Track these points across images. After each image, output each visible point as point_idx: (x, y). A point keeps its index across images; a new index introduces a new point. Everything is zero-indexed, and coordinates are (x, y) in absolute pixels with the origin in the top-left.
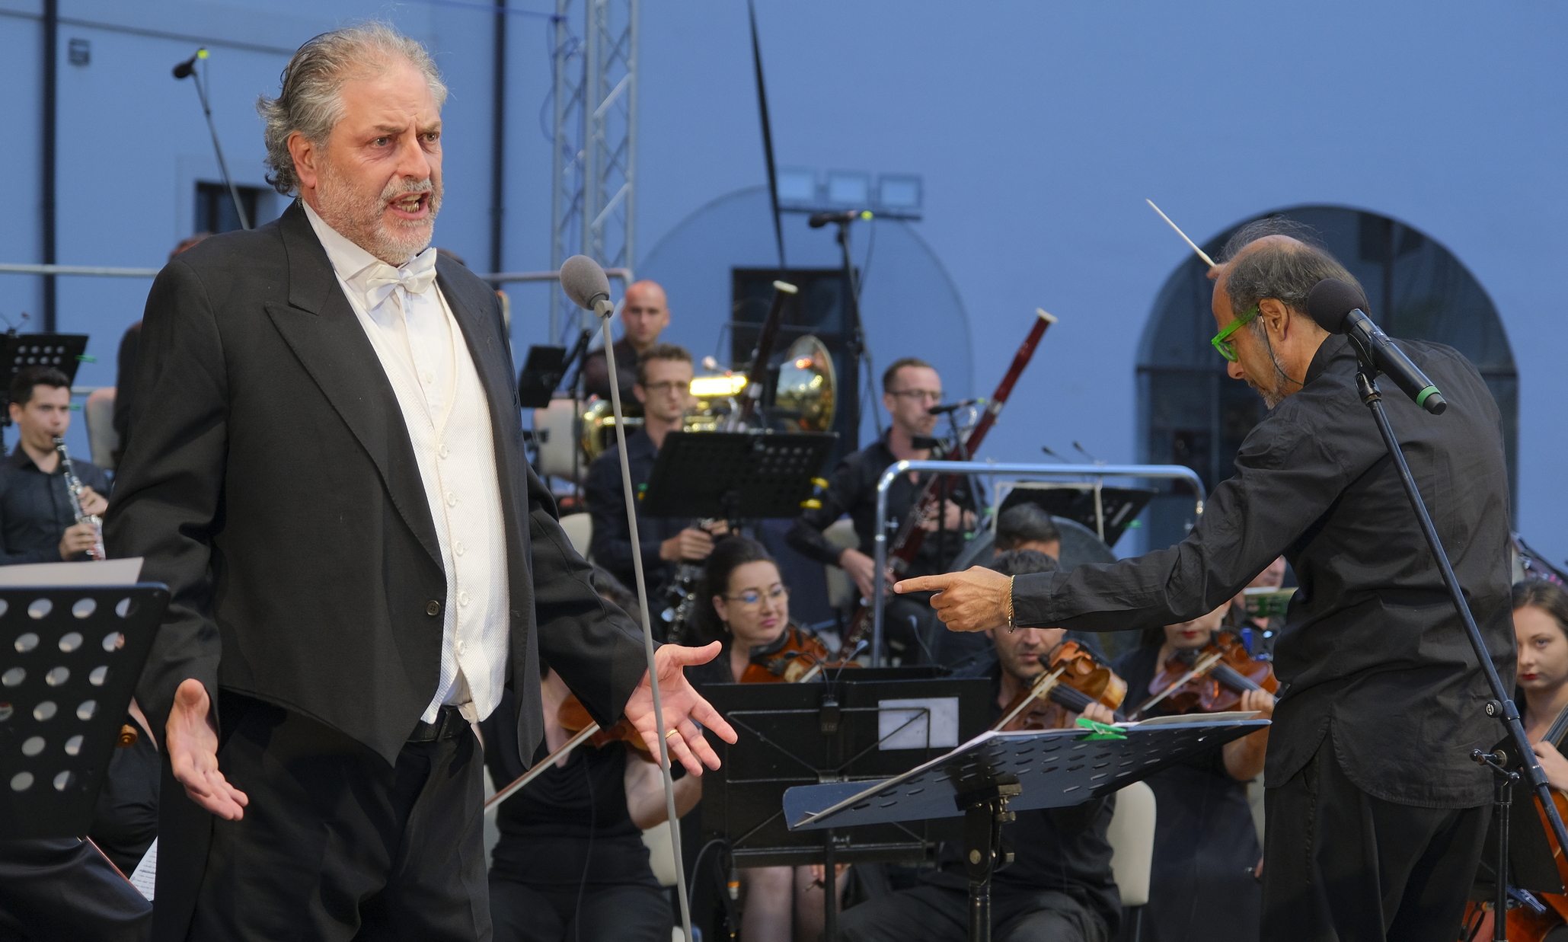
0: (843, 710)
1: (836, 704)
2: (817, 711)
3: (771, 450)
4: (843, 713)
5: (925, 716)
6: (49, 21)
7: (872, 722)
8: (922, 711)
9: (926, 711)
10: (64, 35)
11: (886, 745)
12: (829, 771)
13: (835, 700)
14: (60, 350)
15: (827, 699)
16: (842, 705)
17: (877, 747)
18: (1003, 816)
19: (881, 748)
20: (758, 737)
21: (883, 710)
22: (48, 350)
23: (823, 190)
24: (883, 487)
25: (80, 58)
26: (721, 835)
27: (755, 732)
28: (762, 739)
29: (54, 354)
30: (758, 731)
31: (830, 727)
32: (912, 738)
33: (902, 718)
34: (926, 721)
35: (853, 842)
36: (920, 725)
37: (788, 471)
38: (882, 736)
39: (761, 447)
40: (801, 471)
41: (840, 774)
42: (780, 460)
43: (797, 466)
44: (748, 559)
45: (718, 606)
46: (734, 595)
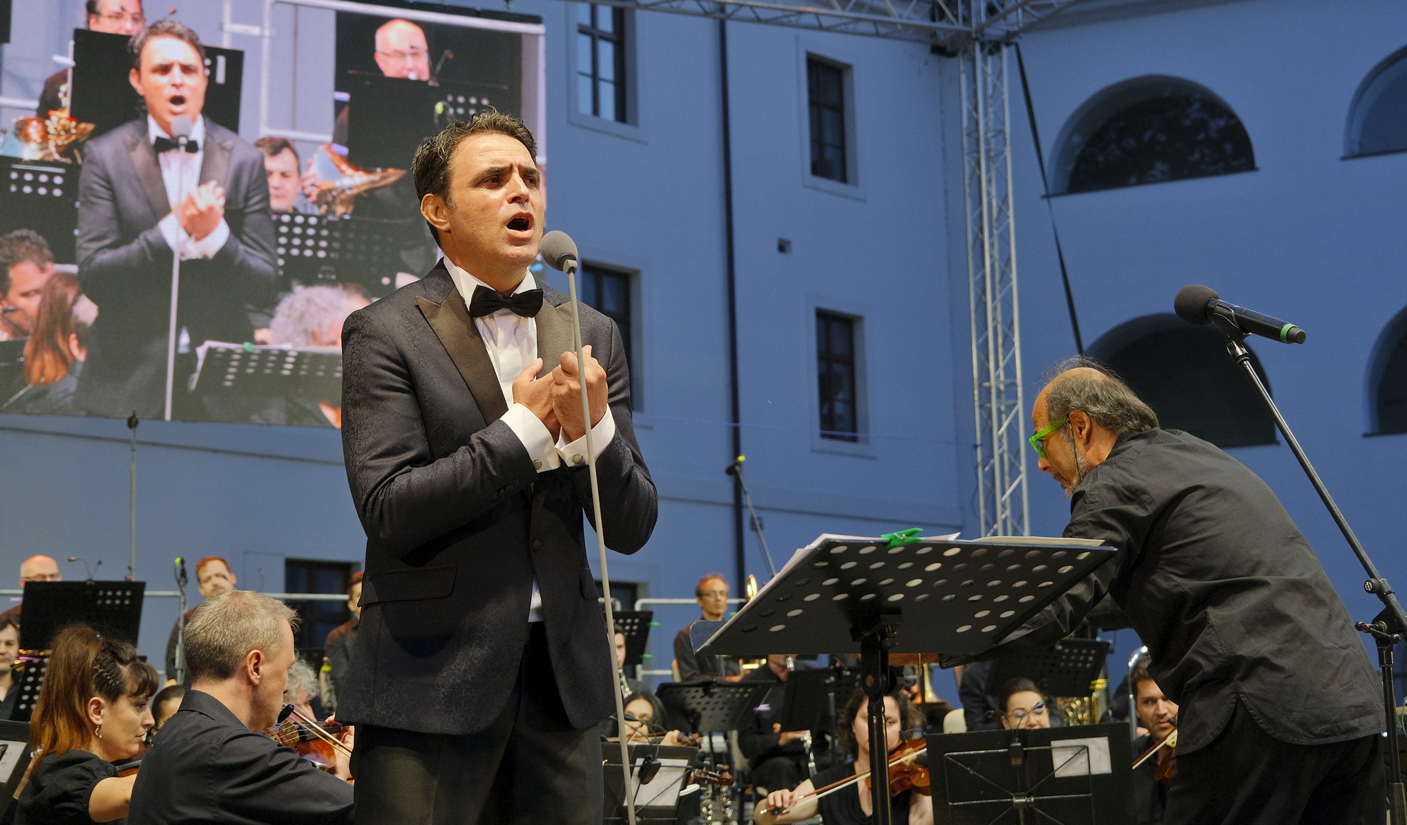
0: (1025, 749)
1: (1019, 744)
2: (1007, 750)
4: (1026, 752)
5: (1085, 751)
7: (1048, 757)
8: (1081, 748)
9: (1086, 748)
10: (748, 513)
11: (1059, 774)
12: (1020, 794)
13: (1019, 741)
14: (637, 621)
15: (1014, 742)
16: (1024, 745)
17: (1054, 774)
18: (887, 642)
19: (1056, 776)
20: (969, 772)
21: (1055, 748)
22: (629, 621)
27: (965, 767)
28: (972, 772)
29: (632, 624)
30: (967, 767)
31: (1017, 761)
32: (1078, 769)
33: (1069, 754)
34: (1086, 755)
36: (1083, 759)
37: (1080, 665)
38: (1055, 768)
39: (1060, 647)
40: (1088, 665)
41: (1029, 796)
42: (1073, 657)
43: (1086, 661)
44: (1020, 690)
45: (1004, 722)
46: (1010, 713)
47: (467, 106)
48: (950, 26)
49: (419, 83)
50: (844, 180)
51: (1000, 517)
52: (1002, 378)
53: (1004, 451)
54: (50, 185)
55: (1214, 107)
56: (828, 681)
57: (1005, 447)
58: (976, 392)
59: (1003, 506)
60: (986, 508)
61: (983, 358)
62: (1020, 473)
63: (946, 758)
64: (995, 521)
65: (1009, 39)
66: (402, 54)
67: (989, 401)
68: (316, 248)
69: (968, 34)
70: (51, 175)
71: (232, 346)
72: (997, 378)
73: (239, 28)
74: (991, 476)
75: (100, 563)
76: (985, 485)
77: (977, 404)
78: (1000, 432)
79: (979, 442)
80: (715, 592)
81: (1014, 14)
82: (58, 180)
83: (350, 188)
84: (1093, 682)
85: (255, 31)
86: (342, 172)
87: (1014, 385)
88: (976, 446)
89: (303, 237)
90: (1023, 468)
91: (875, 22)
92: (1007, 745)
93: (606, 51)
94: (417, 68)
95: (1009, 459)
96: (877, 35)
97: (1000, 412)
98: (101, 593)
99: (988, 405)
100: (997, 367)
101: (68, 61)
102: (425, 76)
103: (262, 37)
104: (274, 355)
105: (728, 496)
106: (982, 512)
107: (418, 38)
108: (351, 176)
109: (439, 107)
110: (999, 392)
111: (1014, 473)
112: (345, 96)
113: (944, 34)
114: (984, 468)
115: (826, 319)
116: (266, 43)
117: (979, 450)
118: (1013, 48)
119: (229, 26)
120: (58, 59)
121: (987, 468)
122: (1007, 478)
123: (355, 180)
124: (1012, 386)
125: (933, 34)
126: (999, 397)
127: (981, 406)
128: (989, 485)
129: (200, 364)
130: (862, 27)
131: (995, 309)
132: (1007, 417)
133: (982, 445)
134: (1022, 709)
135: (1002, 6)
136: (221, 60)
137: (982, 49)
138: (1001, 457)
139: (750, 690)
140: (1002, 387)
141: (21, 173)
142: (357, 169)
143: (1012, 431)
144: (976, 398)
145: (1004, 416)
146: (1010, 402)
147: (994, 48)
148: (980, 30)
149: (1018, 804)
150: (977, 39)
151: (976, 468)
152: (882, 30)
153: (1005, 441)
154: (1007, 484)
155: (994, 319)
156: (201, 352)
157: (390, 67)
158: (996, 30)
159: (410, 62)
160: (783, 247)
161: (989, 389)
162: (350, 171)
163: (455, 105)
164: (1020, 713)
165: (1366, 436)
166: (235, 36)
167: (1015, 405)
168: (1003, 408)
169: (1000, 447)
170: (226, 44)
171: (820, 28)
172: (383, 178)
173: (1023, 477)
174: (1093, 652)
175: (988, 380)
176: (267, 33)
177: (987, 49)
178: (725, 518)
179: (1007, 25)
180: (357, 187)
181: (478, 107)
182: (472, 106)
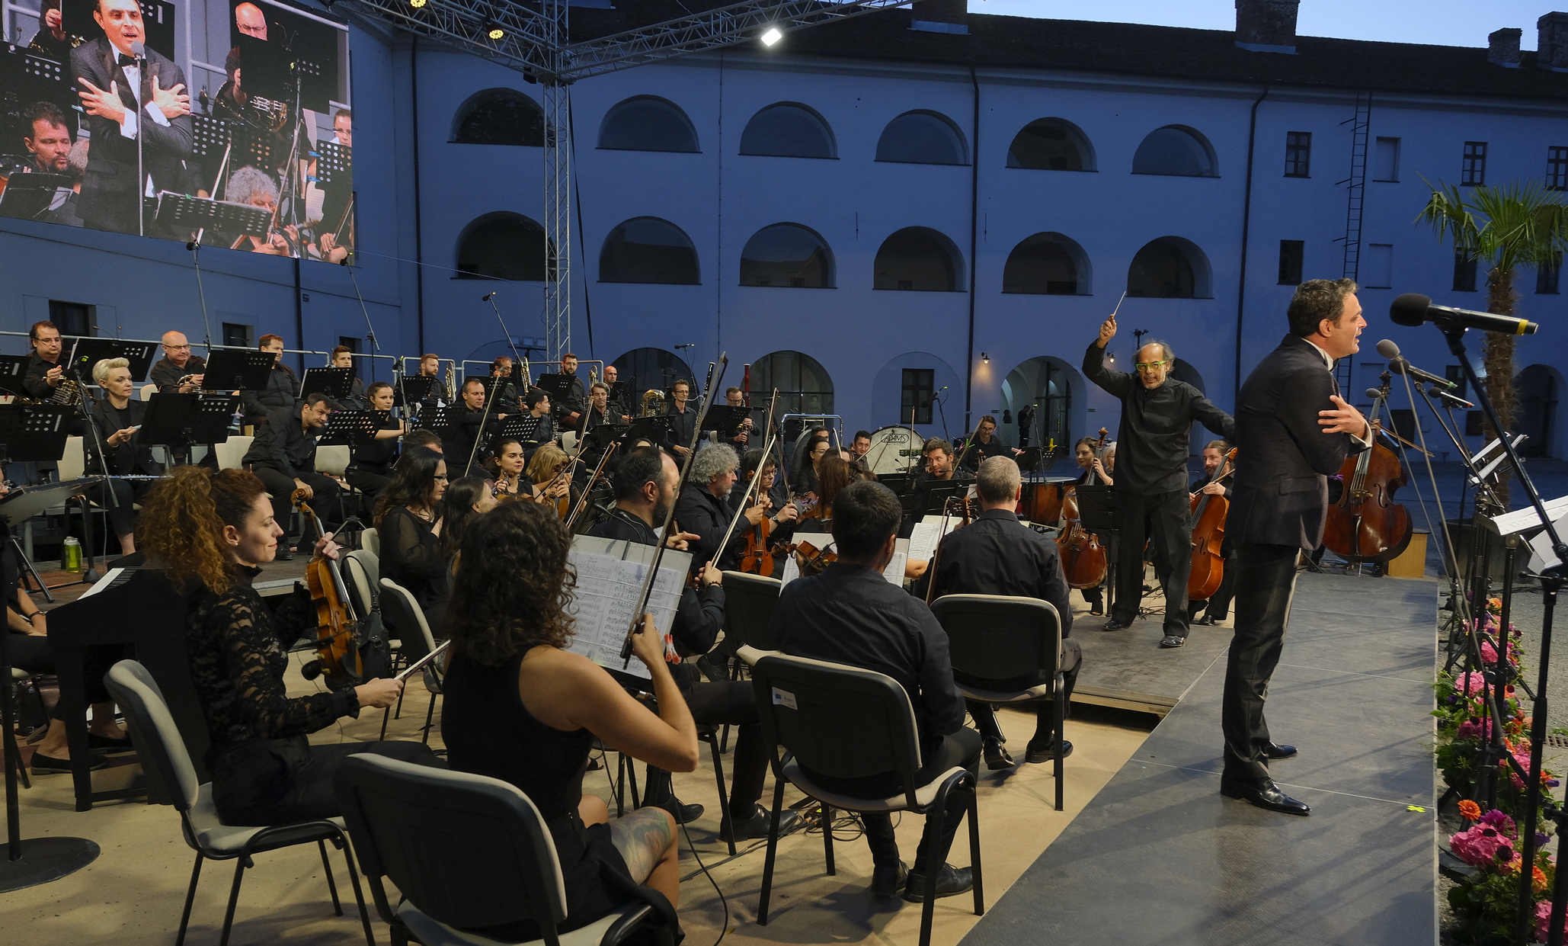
10: (302, 292)
23: (535, 343)
25: (307, 300)
47: (308, 67)
57: (560, 291)
58: (547, 262)
62: (567, 304)
65: (571, 81)
69: (553, 75)
70: (53, 66)
71: (179, 195)
76: (548, 308)
78: (559, 283)
79: (546, 286)
82: (57, 70)
95: (561, 296)
98: (251, 359)
104: (204, 203)
105: (292, 283)
111: (564, 303)
114: (549, 300)
117: (547, 290)
124: (564, 261)
126: (560, 265)
127: (548, 269)
129: (159, 203)
137: (558, 84)
140: (560, 261)
141: (33, 60)
144: (546, 265)
146: (563, 269)
147: (563, 83)
148: (560, 73)
151: (546, 300)
156: (160, 196)
158: (567, 76)
163: (302, 66)
165: (597, 281)
167: (566, 270)
173: (568, 306)
177: (560, 85)
181: (315, 70)
182: (311, 68)
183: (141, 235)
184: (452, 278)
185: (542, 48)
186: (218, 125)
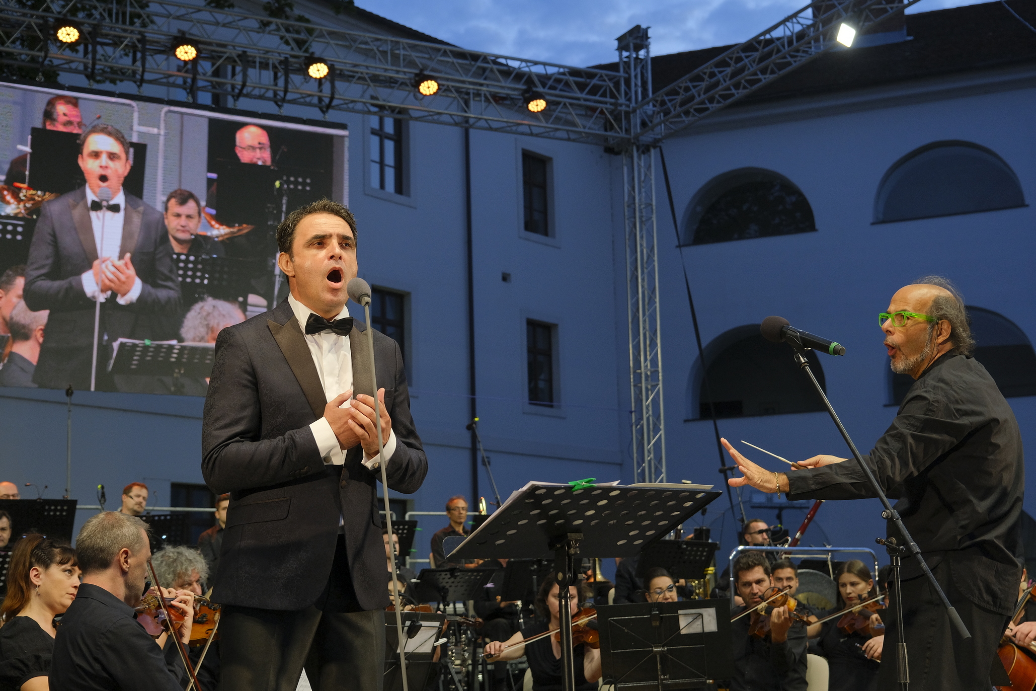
0: (661, 615)
2: (649, 616)
3: (689, 548)
4: (661, 617)
5: (701, 616)
6: (474, 450)
7: (676, 621)
8: (697, 615)
9: (701, 615)
11: (683, 632)
12: (657, 644)
13: (657, 611)
14: (406, 527)
15: (654, 611)
16: (661, 613)
17: (680, 632)
18: (572, 551)
20: (624, 630)
21: (680, 615)
22: (401, 527)
24: (731, 558)
26: (611, 678)
28: (626, 631)
29: (403, 529)
30: (623, 627)
31: (656, 623)
32: (696, 628)
33: (690, 619)
34: (701, 619)
35: (670, 679)
36: (699, 622)
37: (698, 558)
38: (681, 628)
39: (685, 546)
40: (703, 558)
41: (663, 646)
42: (693, 553)
43: (702, 555)
44: (658, 576)
45: (648, 597)
46: (652, 591)
47: (296, 183)
48: (617, 135)
49: (263, 167)
50: (546, 234)
51: (647, 459)
52: (649, 367)
53: (649, 416)
54: (14, 233)
55: (789, 188)
56: (532, 568)
57: (650, 412)
58: (632, 376)
59: (649, 451)
60: (637, 453)
61: (636, 354)
62: (660, 430)
63: (609, 621)
64: (643, 462)
65: (656, 144)
66: (253, 148)
67: (641, 383)
68: (194, 277)
69: (629, 140)
70: (15, 226)
71: (137, 342)
72: (645, 366)
73: (144, 129)
74: (641, 430)
75: (46, 487)
76: (636, 436)
77: (632, 384)
78: (647, 402)
79: (633, 409)
80: (458, 508)
81: (659, 127)
82: (20, 229)
83: (217, 237)
84: (706, 569)
85: (155, 131)
86: (212, 226)
87: (657, 371)
88: (631, 412)
89: (186, 269)
90: (662, 427)
91: (567, 131)
92: (650, 614)
93: (389, 146)
94: (263, 157)
95: (653, 421)
96: (569, 139)
97: (647, 390)
98: (47, 507)
99: (640, 385)
100: (646, 360)
101: (28, 149)
102: (269, 163)
103: (159, 134)
104: (165, 348)
105: (467, 442)
106: (635, 455)
107: (264, 138)
108: (218, 229)
109: (277, 184)
110: (647, 376)
111: (656, 430)
112: (214, 176)
113: (613, 140)
114: (636, 427)
115: (532, 325)
116: (162, 139)
117: (633, 414)
118: (658, 149)
119: (136, 127)
120: (20, 147)
121: (639, 427)
122: (651, 433)
123: (219, 231)
124: (655, 372)
125: (606, 139)
126: (646, 380)
127: (635, 386)
128: (640, 438)
129: (115, 354)
130: (559, 134)
131: (644, 321)
132: (652, 393)
133: (635, 411)
134: (660, 588)
135: (651, 122)
136: (132, 150)
137: (638, 151)
138: (648, 419)
139: (481, 574)
140: (649, 373)
142: (221, 224)
143: (655, 402)
144: (632, 380)
145: (650, 392)
146: (654, 383)
147: (645, 149)
148: (637, 137)
149: (657, 651)
150: (634, 143)
151: (632, 426)
152: (572, 136)
153: (650, 409)
154: (651, 438)
155: (644, 328)
157: (245, 157)
158: (647, 138)
159: (258, 153)
160: (505, 278)
161: (641, 374)
162: (217, 226)
163: (288, 182)
164: (659, 591)
165: (885, 406)
166: (140, 134)
167: (658, 385)
168: (649, 387)
169: (647, 413)
170: (135, 139)
171: (532, 134)
172: (239, 230)
173: (662, 432)
174: (706, 549)
175: (640, 368)
176: (162, 132)
177: (640, 151)
178: (465, 457)
179: (654, 135)
180: (222, 236)
181: (304, 184)
182: (300, 183)
183: (93, 388)
184: (686, 421)
185: (611, 113)
186: (187, 261)
